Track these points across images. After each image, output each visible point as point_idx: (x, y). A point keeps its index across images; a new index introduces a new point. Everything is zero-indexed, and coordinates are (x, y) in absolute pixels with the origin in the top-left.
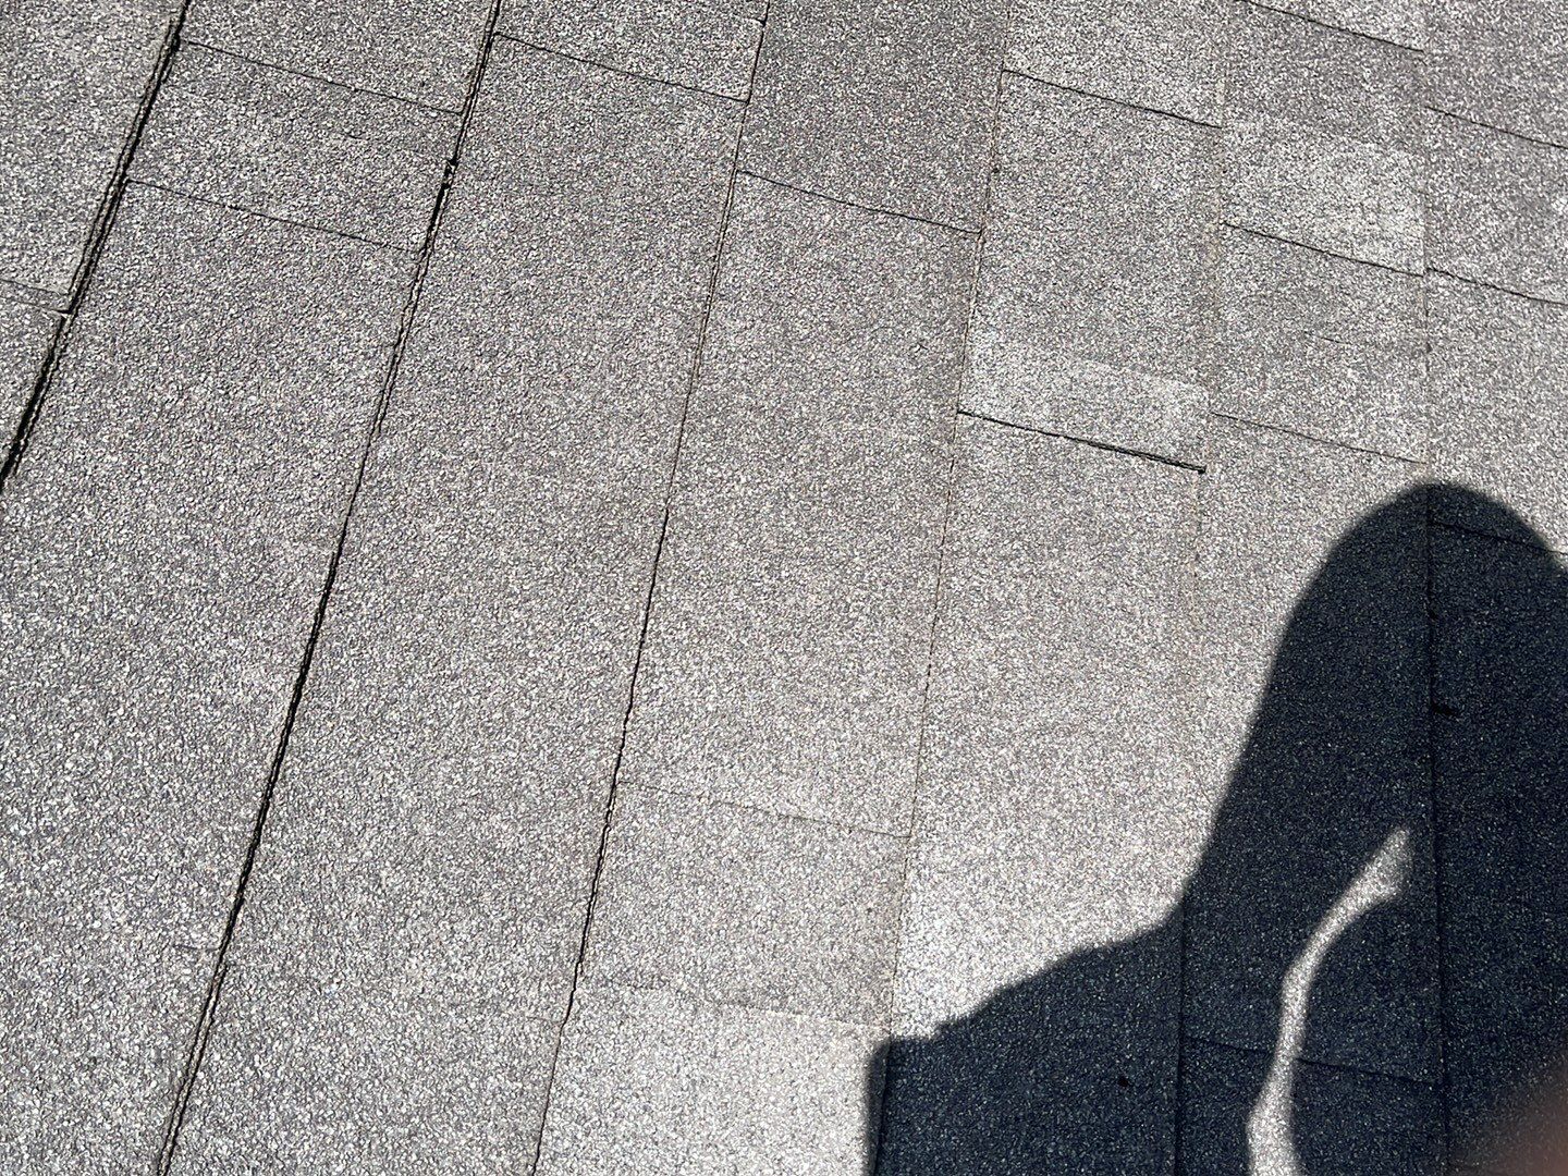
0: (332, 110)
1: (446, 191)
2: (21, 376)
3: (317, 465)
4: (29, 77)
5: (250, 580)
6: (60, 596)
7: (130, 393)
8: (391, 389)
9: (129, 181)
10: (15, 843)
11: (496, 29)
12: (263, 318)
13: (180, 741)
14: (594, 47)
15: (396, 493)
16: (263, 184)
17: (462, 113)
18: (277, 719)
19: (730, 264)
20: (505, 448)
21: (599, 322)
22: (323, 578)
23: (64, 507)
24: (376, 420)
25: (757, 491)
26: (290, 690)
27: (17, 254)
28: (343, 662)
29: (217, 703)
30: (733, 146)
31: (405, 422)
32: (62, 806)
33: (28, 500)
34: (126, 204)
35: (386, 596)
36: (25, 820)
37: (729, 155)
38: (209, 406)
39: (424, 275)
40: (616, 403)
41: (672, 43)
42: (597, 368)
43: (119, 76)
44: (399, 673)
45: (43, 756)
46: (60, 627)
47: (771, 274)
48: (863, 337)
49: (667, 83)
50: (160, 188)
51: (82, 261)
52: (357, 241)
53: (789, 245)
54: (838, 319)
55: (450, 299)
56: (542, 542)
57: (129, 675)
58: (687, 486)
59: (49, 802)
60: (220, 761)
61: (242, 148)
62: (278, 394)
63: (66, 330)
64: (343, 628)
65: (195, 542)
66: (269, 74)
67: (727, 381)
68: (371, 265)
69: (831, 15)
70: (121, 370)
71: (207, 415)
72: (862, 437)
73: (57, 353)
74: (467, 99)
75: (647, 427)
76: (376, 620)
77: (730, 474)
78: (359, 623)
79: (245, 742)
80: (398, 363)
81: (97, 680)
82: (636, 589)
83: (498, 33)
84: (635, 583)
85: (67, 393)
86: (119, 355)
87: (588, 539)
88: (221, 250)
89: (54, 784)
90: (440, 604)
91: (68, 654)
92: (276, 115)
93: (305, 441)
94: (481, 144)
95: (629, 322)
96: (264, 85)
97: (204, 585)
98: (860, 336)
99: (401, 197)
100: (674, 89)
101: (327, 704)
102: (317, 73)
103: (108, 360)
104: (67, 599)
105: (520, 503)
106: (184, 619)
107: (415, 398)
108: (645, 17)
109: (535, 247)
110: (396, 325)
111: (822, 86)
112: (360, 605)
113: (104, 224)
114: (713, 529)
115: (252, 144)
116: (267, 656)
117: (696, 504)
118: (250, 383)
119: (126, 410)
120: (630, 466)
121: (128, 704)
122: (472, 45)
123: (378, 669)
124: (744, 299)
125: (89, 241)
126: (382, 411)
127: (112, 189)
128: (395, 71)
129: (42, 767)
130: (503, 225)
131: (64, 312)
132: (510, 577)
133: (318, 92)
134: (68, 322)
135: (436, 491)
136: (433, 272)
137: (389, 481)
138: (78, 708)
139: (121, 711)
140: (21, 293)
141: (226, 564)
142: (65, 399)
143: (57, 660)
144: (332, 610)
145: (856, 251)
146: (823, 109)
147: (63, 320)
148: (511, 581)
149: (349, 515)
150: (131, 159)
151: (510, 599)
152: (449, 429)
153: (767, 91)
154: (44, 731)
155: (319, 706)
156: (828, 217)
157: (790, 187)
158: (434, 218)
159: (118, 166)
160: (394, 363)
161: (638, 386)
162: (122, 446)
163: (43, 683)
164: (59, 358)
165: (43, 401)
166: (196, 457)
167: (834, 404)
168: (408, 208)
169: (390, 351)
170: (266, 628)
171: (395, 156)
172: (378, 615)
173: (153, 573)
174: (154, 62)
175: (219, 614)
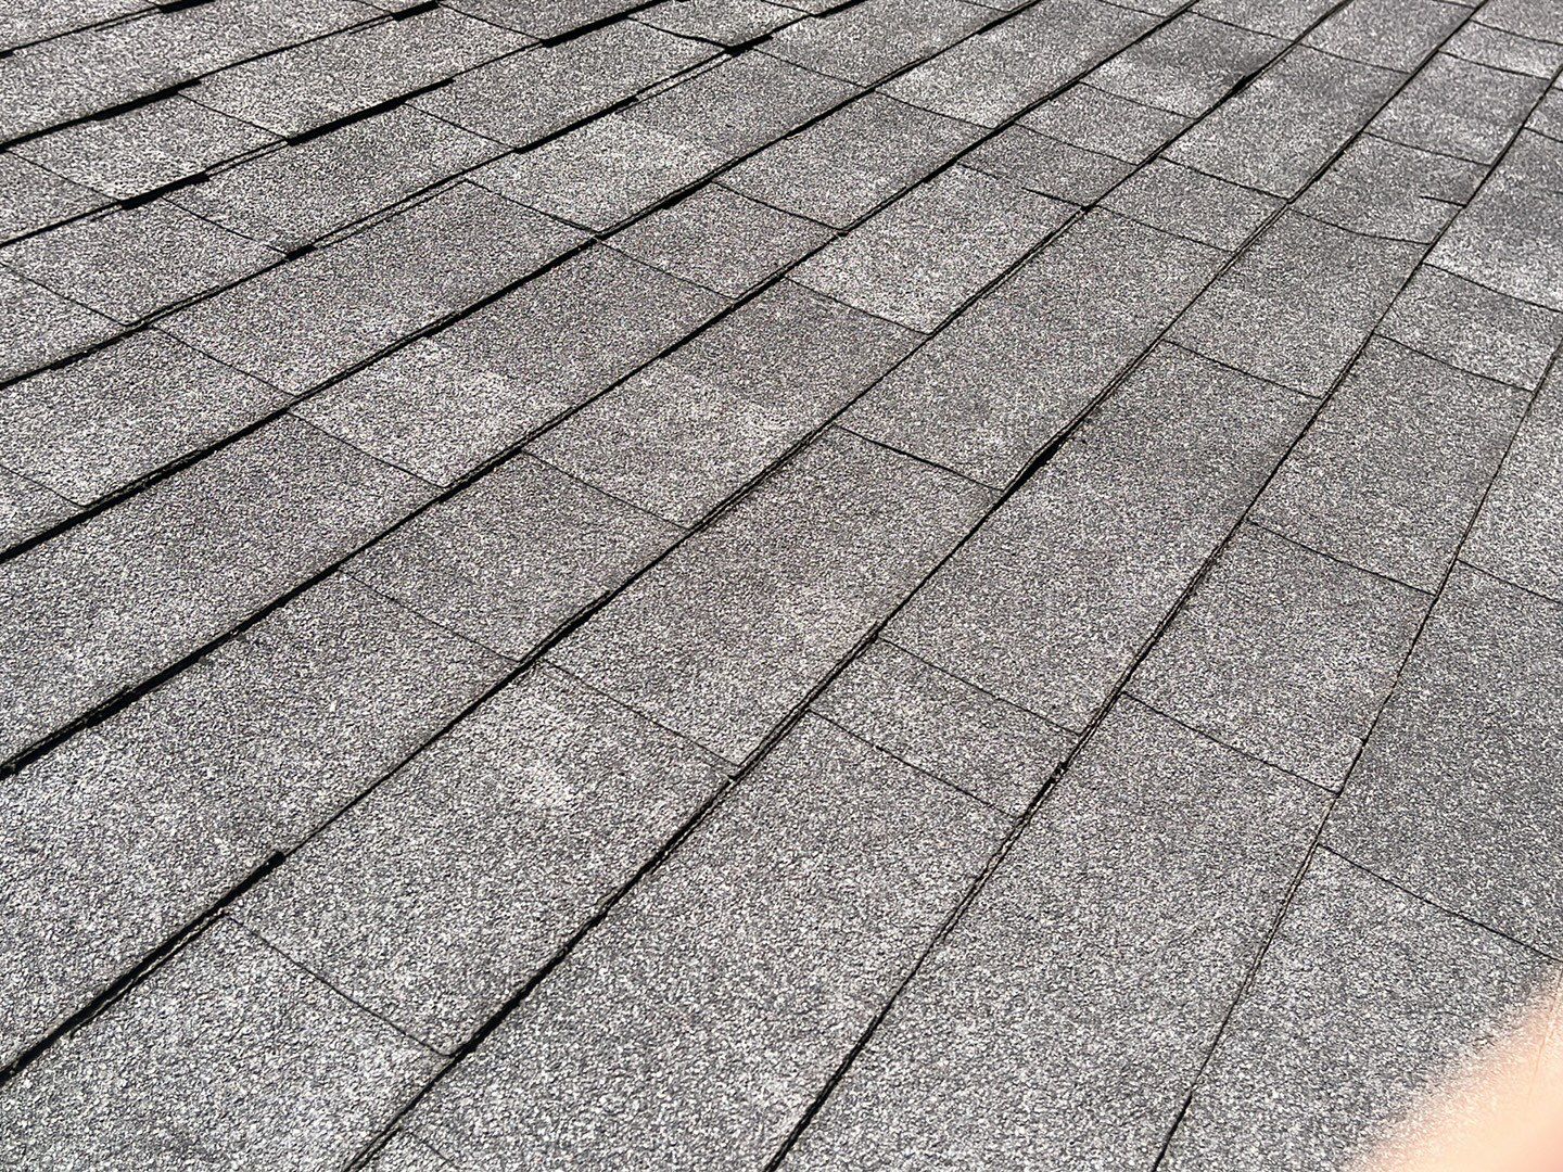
0: (976, 707)
1: (1052, 785)
2: (685, 807)
3: (885, 946)
4: (765, 630)
5: (800, 1011)
6: (648, 970)
7: (757, 847)
8: (963, 911)
9: (810, 711)
10: (537, 1143)
11: (1124, 689)
12: (877, 828)
13: (696, 1116)
14: (1205, 722)
15: (943, 992)
16: (907, 739)
17: (1081, 735)
18: (783, 1130)
19: (1297, 913)
20: (1049, 990)
21: (1162, 920)
22: (862, 1031)
23: (677, 908)
24: (944, 929)
25: (1288, 1110)
26: (803, 1110)
27: (714, 731)
28: (854, 1110)
29: (739, 1098)
30: (1320, 823)
31: (967, 941)
32: (585, 1131)
33: (653, 894)
34: (801, 724)
35: (908, 1070)
36: (552, 1129)
37: (1313, 828)
38: (813, 875)
39: (1017, 838)
40: (1162, 988)
41: (1276, 735)
42: (1151, 955)
43: (828, 644)
44: (900, 1139)
45: (588, 1086)
46: (639, 992)
47: (1337, 933)
48: (1425, 1015)
49: (1265, 762)
50: (831, 721)
51: (757, 749)
52: (968, 797)
53: (1359, 916)
54: (1399, 990)
55: (1033, 862)
56: (1062, 1078)
57: (677, 1049)
58: (1216, 1081)
59: (576, 1123)
60: (723, 1145)
61: (899, 712)
62: (869, 884)
63: (727, 790)
64: (864, 1081)
65: (766, 968)
66: (935, 673)
67: (1274, 1007)
68: (974, 817)
69: (1430, 754)
70: (755, 831)
71: (809, 881)
72: (1410, 1100)
73: (715, 803)
74: (1088, 726)
75: (1187, 1016)
76: (894, 1087)
77: (1263, 1085)
78: (879, 1083)
79: (750, 1137)
80: (976, 895)
81: (650, 1043)
82: (1144, 1150)
83: (1125, 693)
84: (1145, 1144)
85: (711, 832)
86: (758, 820)
87: (1108, 1089)
88: (860, 773)
89: (586, 1111)
90: (955, 1095)
91: (636, 1016)
92: (932, 699)
93: (880, 925)
94: (1090, 763)
95: (1191, 927)
96: (929, 679)
97: (762, 1002)
98: (1421, 1013)
99: (1014, 776)
100: (1271, 769)
101: (829, 1140)
102: (972, 680)
103: (749, 820)
104: (652, 974)
105: (1051, 1038)
106: (736, 1022)
107: (981, 927)
108: (1255, 712)
109: (1118, 846)
110: (982, 864)
111: (1413, 804)
112: (884, 1069)
113: (782, 731)
114: (1235, 1129)
115: (907, 712)
116: (794, 1075)
117: (1222, 1100)
118: (850, 869)
119: (749, 858)
120: (1164, 1043)
121: (667, 1071)
122: (1102, 693)
123: (883, 1129)
124: (1306, 945)
125: (767, 737)
126: (951, 924)
127: (796, 710)
128: (1034, 694)
129: (582, 1093)
130: (1094, 823)
131: (730, 777)
132: (1025, 1097)
133: (969, 692)
134: (731, 786)
135: (978, 1002)
136: (1024, 839)
137: (940, 980)
138: (628, 1059)
139: (659, 1074)
140: (707, 756)
141: (784, 993)
142: (709, 837)
143: (626, 1016)
144: (859, 1063)
145: (1429, 943)
146: (1410, 821)
147: (729, 783)
148: (1025, 1100)
149: (898, 993)
150: (816, 696)
151: (1020, 1115)
152: (1003, 959)
153: (1358, 793)
154: (595, 1066)
155: (821, 1139)
156: (1402, 906)
157: (1369, 871)
158: (1036, 799)
159: (806, 697)
160: (973, 892)
161: (1187, 981)
162: (737, 881)
163: (610, 1030)
164: (716, 807)
165: (692, 832)
166: (790, 908)
167: (1384, 1063)
168: (1017, 785)
169: (971, 881)
170: (800, 1053)
171: (1018, 748)
172: (897, 1083)
173: (724, 979)
174: (856, 642)
175: (766, 1028)
